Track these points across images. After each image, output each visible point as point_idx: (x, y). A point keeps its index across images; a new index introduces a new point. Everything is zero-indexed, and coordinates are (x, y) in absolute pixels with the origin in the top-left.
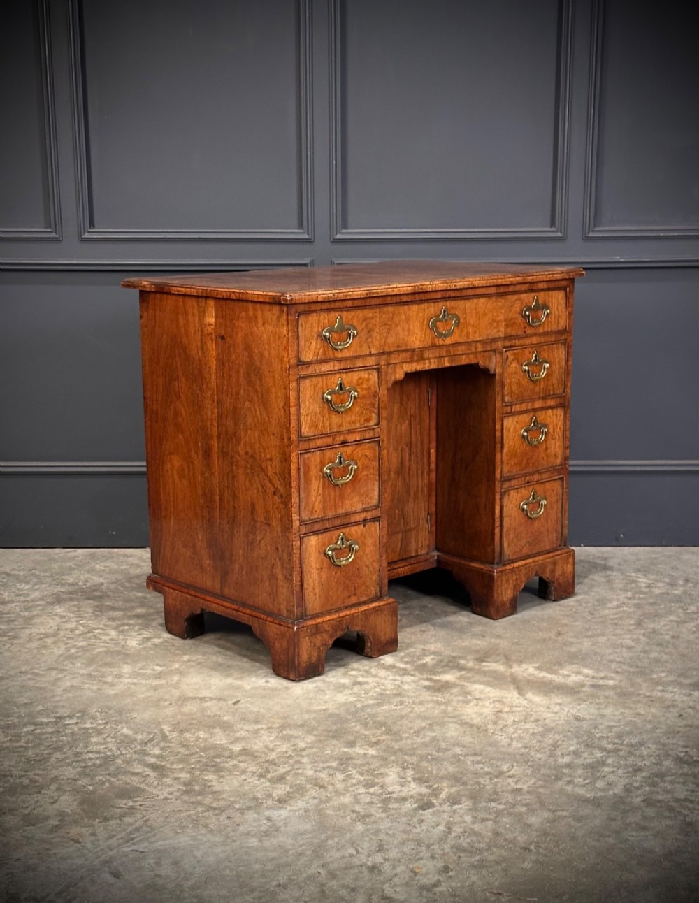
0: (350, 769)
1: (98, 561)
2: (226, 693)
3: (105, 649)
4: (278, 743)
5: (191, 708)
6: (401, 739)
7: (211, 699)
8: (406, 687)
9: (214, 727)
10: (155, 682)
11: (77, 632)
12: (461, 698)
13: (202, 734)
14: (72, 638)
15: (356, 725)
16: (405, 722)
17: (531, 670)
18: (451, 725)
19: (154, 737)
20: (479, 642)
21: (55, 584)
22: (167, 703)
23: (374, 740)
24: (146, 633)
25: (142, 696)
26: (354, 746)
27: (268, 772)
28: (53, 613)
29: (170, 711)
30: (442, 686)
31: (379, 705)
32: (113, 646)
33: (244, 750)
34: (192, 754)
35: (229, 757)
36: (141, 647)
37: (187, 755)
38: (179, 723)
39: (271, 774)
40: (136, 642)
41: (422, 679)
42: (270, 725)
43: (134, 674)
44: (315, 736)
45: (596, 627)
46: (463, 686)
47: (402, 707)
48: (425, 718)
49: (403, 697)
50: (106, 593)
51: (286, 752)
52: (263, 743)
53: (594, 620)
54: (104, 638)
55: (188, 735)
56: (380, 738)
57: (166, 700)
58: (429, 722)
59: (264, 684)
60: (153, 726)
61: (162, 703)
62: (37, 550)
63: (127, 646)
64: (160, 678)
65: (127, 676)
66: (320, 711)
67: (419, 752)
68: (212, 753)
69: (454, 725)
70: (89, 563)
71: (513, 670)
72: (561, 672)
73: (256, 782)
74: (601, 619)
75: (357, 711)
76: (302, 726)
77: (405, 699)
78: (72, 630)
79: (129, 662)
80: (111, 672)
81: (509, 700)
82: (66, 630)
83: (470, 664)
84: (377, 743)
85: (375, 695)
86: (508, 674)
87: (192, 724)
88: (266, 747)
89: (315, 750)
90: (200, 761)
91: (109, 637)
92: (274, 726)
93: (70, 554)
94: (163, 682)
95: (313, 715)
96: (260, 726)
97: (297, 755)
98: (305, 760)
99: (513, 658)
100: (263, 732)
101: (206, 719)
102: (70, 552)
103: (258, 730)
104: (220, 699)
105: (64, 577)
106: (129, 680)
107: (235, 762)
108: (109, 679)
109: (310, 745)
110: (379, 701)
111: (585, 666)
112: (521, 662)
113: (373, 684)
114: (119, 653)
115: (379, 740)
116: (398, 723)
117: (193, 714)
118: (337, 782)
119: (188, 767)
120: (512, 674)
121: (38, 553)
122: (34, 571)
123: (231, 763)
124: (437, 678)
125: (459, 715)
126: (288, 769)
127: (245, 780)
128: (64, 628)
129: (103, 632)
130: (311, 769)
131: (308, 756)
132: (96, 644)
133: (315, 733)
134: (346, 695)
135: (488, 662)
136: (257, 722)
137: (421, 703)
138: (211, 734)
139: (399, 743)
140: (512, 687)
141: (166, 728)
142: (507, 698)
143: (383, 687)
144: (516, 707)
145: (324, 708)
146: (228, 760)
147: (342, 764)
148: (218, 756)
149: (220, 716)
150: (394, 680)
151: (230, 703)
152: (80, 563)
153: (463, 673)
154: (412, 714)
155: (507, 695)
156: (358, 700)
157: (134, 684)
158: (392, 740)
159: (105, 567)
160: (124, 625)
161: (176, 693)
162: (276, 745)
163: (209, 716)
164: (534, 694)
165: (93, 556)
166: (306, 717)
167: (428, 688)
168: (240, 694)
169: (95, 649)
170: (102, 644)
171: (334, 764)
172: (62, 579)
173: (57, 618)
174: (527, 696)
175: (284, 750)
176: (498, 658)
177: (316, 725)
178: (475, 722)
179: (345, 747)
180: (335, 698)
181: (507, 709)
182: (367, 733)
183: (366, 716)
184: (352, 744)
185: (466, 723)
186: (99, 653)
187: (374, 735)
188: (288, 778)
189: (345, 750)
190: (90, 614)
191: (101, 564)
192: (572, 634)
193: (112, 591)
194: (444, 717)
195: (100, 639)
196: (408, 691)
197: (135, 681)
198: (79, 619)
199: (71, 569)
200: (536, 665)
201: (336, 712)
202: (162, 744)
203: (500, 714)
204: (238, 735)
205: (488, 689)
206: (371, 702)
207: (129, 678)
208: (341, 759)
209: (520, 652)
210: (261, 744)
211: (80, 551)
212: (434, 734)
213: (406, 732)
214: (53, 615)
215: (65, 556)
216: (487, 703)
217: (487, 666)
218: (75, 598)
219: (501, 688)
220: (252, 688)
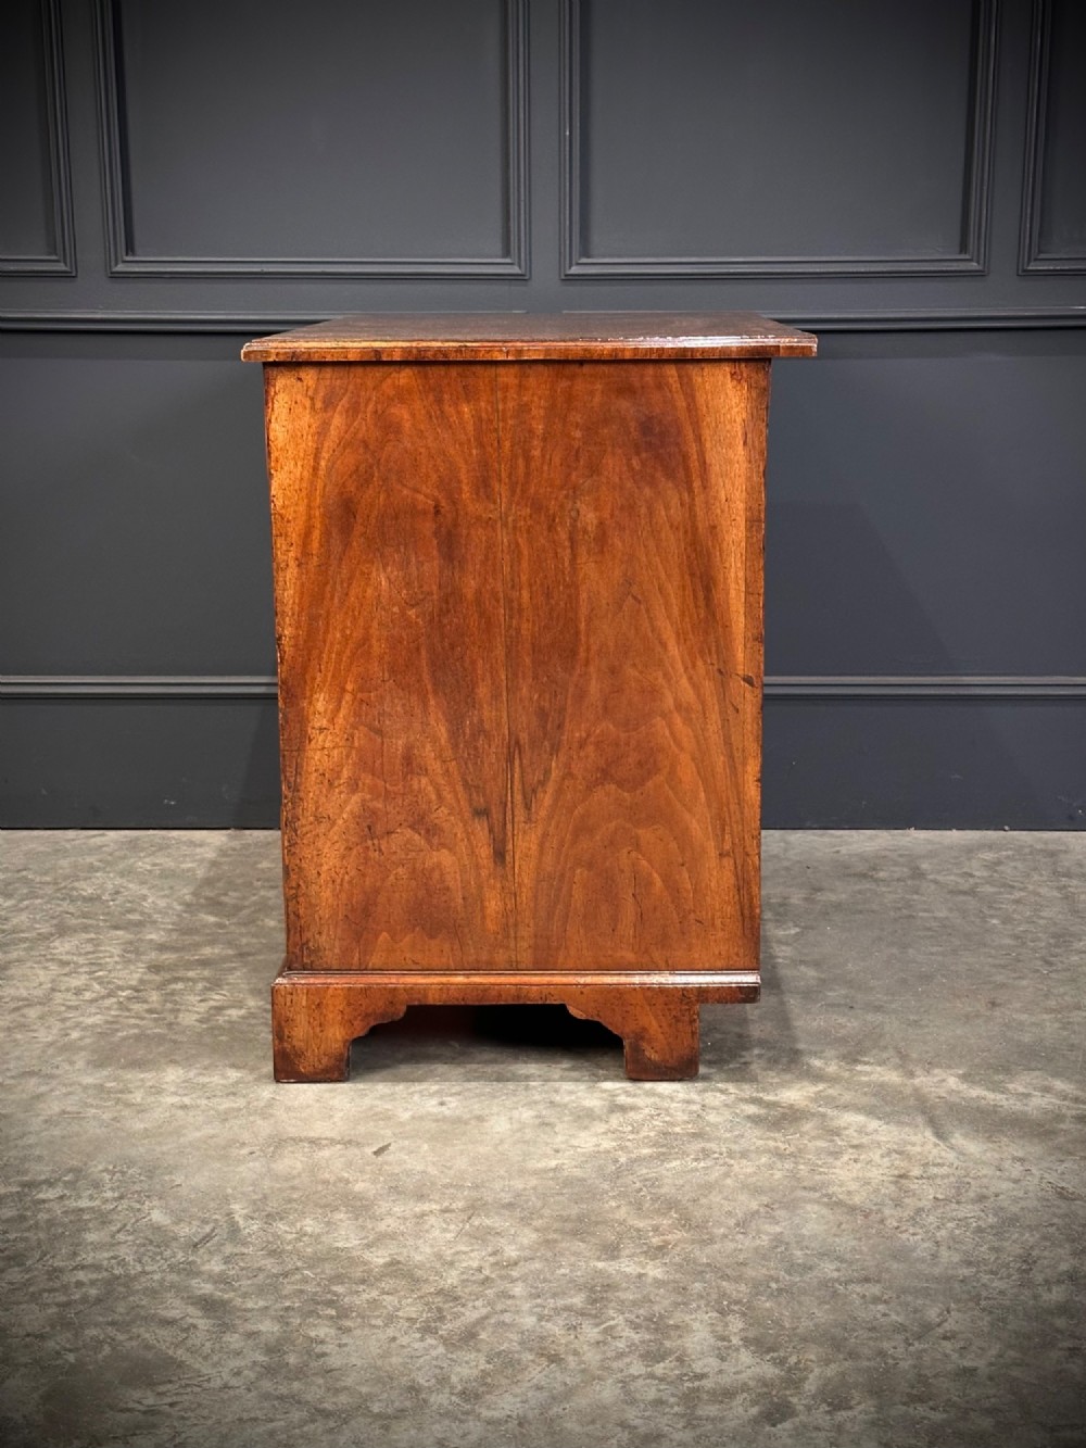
0: (611, 1312)
1: (142, 855)
2: (362, 1129)
3: (136, 1031)
4: (464, 1249)
5: (292, 1162)
6: (712, 1241)
7: (333, 1142)
8: (712, 1118)
9: (336, 1209)
10: (226, 1104)
11: (88, 995)
12: (821, 1144)
13: (309, 1225)
14: (76, 1008)
15: (619, 1207)
16: (716, 1198)
17: (953, 1082)
18: (809, 1207)
19: (213, 1230)
20: (842, 1020)
21: (58, 899)
22: (245, 1151)
23: (656, 1241)
24: (217, 997)
25: (198, 1134)
26: (618, 1257)
27: (442, 1319)
28: (49, 957)
29: (249, 1170)
30: (784, 1117)
31: (663, 1157)
32: (152, 1024)
33: (394, 1263)
34: (286, 1275)
35: (363, 1281)
36: (205, 1026)
37: (276, 1276)
38: (265, 1197)
39: (449, 1326)
40: (197, 1016)
41: (742, 1100)
42: (446, 1204)
43: (188, 1086)
44: (537, 1230)
45: (1062, 990)
46: (824, 1116)
47: (709, 1163)
48: (756, 1191)
49: (709, 1140)
50: (150, 916)
51: (480, 1269)
52: (432, 1246)
53: (1053, 975)
54: (136, 1007)
55: (281, 1227)
56: (669, 1237)
57: (243, 1144)
58: (765, 1200)
59: (435, 1110)
60: (212, 1205)
61: (234, 1152)
62: (35, 833)
63: (178, 1024)
64: (234, 1094)
65: (173, 1089)
66: (546, 1171)
67: (750, 1272)
68: (329, 1269)
69: (816, 1208)
70: (124, 858)
71: (917, 1081)
72: (1011, 1086)
73: (417, 1345)
74: (1068, 974)
75: (618, 1174)
76: (510, 1206)
77: (712, 1146)
78: (78, 992)
79: (177, 1058)
80: (142, 1080)
81: (918, 1149)
82: (68, 990)
83: (832, 1068)
84: (661, 1250)
85: (652, 1134)
86: (908, 1091)
87: (290, 1201)
88: (439, 1256)
89: (537, 1265)
90: (302, 1291)
91: (146, 1006)
92: (454, 1206)
93: (93, 840)
94: (241, 1103)
95: (533, 1182)
96: (426, 1207)
97: (502, 1277)
98: (518, 1290)
99: (914, 1056)
100: (432, 1220)
101: (320, 1188)
102: (94, 836)
103: (423, 1215)
104: (348, 1143)
105: (76, 884)
106: (175, 1100)
107: (375, 1294)
108: (137, 1097)
109: (527, 1253)
110: (664, 1150)
111: (1056, 1074)
112: (929, 1065)
113: (647, 1111)
114: (161, 1039)
115: (667, 1243)
116: (703, 1201)
117: (294, 1177)
118: (585, 1347)
119: (278, 1306)
120: (916, 1089)
121: (37, 837)
122: (24, 873)
123: (365, 1296)
124: (770, 1097)
125: (824, 1185)
126: (484, 1311)
127: (394, 1339)
128: (63, 988)
129: (136, 994)
130: (531, 1313)
131: (523, 1279)
132: (121, 1019)
133: (538, 1223)
134: (597, 1135)
135: (866, 1063)
136: (421, 1197)
137: (744, 1154)
138: (328, 1223)
139: (708, 1250)
140: (920, 1119)
141: (239, 1209)
142: (914, 1145)
143: (667, 1119)
144: (935, 1165)
145: (553, 1163)
146: (361, 1287)
147: (595, 1301)
148: (338, 1279)
149: (347, 1182)
150: (688, 1102)
151: (369, 1151)
152: (110, 858)
153: (821, 1087)
154: (729, 1181)
155: (913, 1138)
156: (622, 1148)
157: (184, 1107)
158: (693, 1242)
159: (154, 865)
160: (177, 980)
161: (265, 1128)
162: (458, 1253)
163: (326, 1182)
164: (966, 1136)
165: (133, 846)
166: (518, 1184)
167: (755, 1120)
168: (388, 1132)
169: (117, 1030)
170: (133, 1021)
171: (578, 1300)
172: (74, 889)
173: (53, 966)
174: (953, 1141)
175: (475, 1264)
176: (885, 1055)
177: (539, 1204)
178: (857, 1200)
179: (599, 1259)
180: (575, 1142)
181: (916, 1172)
182: (641, 1225)
183: (638, 1185)
184: (611, 1251)
185: (840, 1203)
186: (124, 1039)
187: (656, 1229)
188: (483, 1336)
189: (600, 1265)
190: (117, 959)
191: (147, 860)
192: (1018, 1005)
193: (160, 912)
194: (793, 1189)
195: (129, 1010)
196: (715, 1126)
197: (187, 1100)
198: (94, 968)
199: (92, 868)
200: (961, 1072)
201: (578, 1173)
202: (229, 1249)
203: (903, 1181)
204: (382, 1227)
205: (874, 1124)
206: (646, 1151)
207: (175, 1093)
208: (592, 1290)
209: (925, 1043)
210: (428, 1250)
211: (112, 834)
212: (778, 1229)
213: (719, 1224)
214: (48, 960)
215: (84, 844)
216: (876, 1156)
217: (867, 1074)
218: (91, 926)
219: (900, 1123)
220: (413, 1118)
